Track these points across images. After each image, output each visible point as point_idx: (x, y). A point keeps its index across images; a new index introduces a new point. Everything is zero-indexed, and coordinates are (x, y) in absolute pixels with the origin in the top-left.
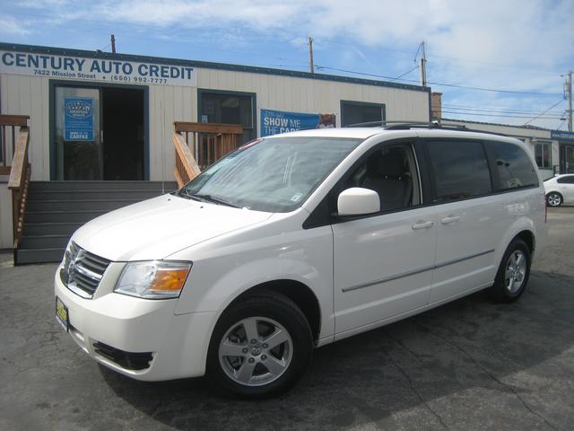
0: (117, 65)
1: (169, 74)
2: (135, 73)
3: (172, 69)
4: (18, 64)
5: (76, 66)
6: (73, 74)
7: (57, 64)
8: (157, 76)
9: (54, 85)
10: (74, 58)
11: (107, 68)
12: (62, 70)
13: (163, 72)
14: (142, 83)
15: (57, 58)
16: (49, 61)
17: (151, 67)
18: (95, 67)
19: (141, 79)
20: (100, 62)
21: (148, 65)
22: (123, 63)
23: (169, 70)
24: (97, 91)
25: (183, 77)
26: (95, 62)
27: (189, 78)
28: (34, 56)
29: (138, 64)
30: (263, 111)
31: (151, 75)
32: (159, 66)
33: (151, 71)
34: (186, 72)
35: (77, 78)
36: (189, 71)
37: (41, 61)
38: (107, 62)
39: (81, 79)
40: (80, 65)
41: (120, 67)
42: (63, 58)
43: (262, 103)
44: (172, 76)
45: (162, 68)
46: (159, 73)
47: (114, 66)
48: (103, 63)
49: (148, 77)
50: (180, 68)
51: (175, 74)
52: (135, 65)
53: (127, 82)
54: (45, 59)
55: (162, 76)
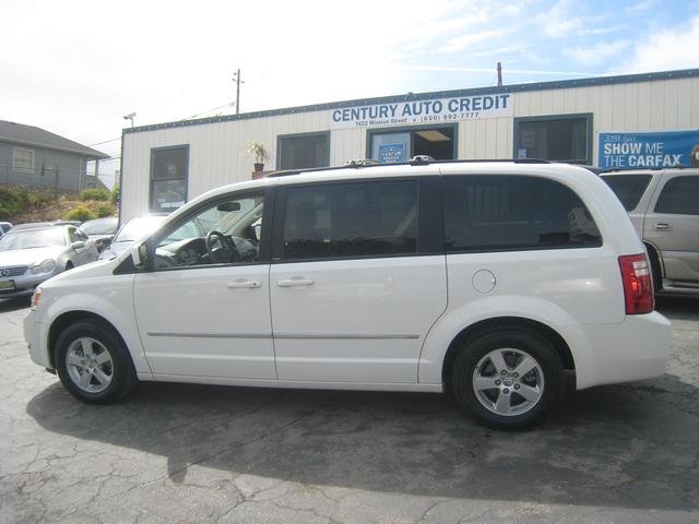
0: (427, 104)
1: (481, 106)
2: (445, 110)
3: (485, 99)
4: (344, 120)
5: (389, 112)
6: (387, 121)
7: (373, 114)
8: (468, 109)
9: (371, 134)
10: (388, 105)
11: (418, 111)
12: (378, 119)
13: (474, 104)
14: (453, 120)
15: (374, 108)
16: (367, 112)
17: (462, 101)
18: (407, 111)
19: (450, 116)
20: (411, 104)
21: (459, 99)
22: (433, 101)
23: (481, 101)
24: (408, 135)
25: (497, 107)
26: (407, 105)
27: (505, 106)
28: (356, 109)
29: (448, 100)
30: (603, 137)
31: (461, 110)
32: (471, 98)
33: (462, 105)
34: (501, 100)
35: (390, 125)
36: (505, 98)
37: (361, 112)
38: (418, 103)
39: (394, 125)
40: (393, 111)
41: (430, 106)
42: (379, 106)
43: (600, 127)
44: (485, 108)
45: (474, 100)
46: (470, 106)
47: (424, 106)
48: (414, 105)
49: (458, 113)
50: (493, 97)
51: (488, 103)
52: (445, 102)
53: (437, 122)
54: (364, 110)
55: (474, 109)
